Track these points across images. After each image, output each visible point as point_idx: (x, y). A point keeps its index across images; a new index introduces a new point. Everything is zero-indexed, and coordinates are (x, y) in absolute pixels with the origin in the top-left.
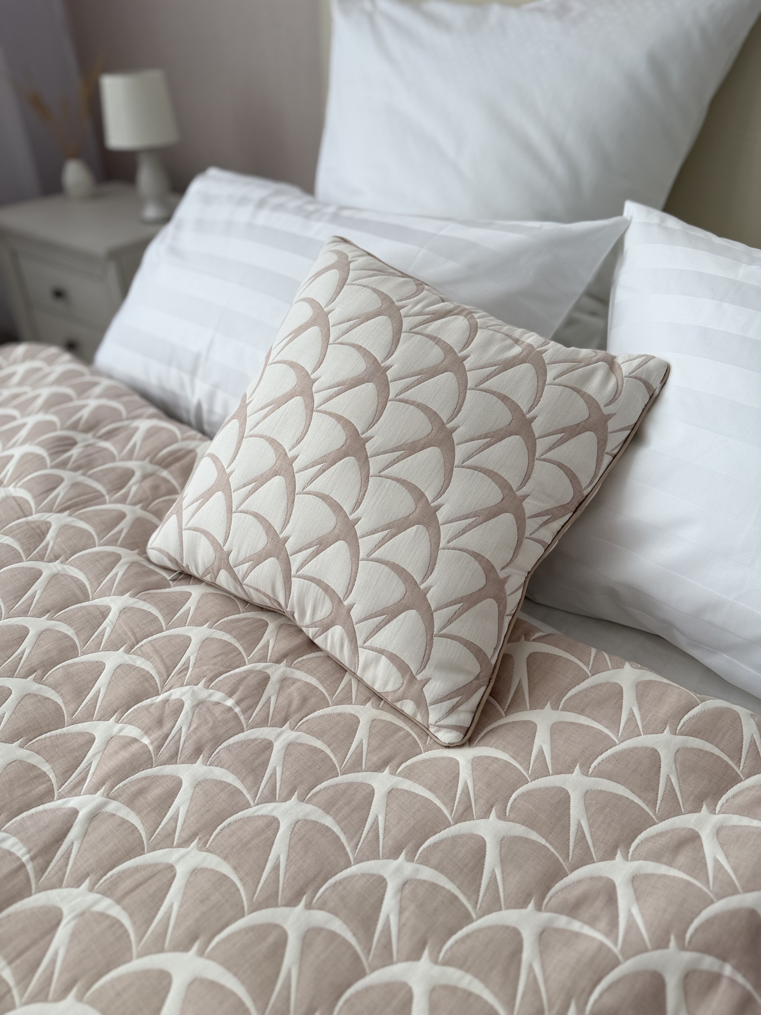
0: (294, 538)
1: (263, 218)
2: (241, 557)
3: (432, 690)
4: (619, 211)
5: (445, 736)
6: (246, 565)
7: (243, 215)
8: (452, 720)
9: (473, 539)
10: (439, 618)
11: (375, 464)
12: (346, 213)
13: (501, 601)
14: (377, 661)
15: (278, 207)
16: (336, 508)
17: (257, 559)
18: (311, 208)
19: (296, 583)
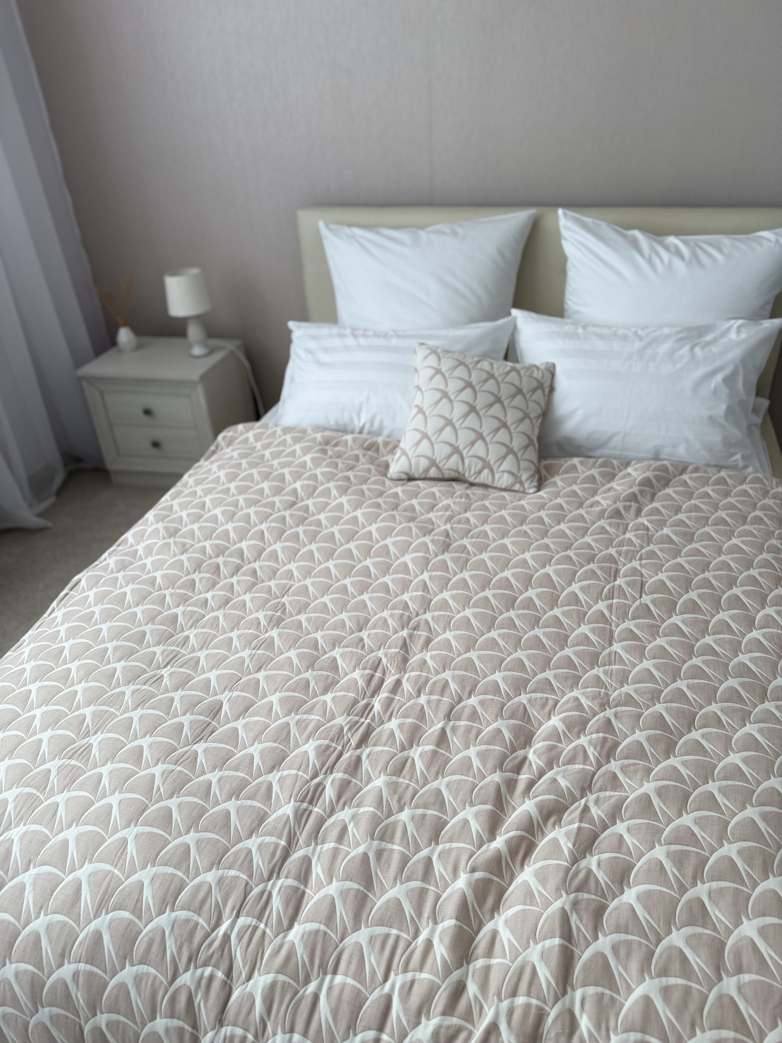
0: (461, 444)
2: (442, 458)
3: (524, 477)
5: (532, 491)
6: (444, 461)
8: (533, 484)
9: (520, 428)
10: (519, 455)
11: (481, 413)
13: (534, 445)
14: (503, 476)
16: (474, 430)
17: (449, 457)
19: (467, 461)
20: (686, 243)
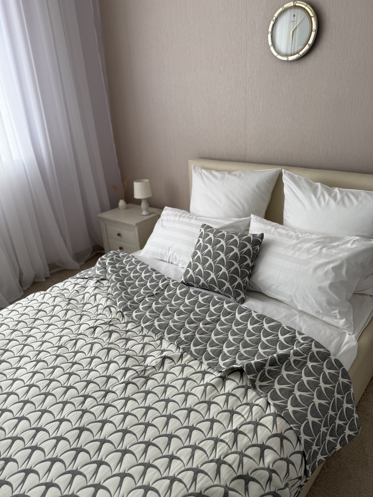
1: (181, 219)
4: (250, 216)
7: (177, 218)
12: (198, 218)
15: (184, 217)
18: (191, 217)
20: (341, 192)
